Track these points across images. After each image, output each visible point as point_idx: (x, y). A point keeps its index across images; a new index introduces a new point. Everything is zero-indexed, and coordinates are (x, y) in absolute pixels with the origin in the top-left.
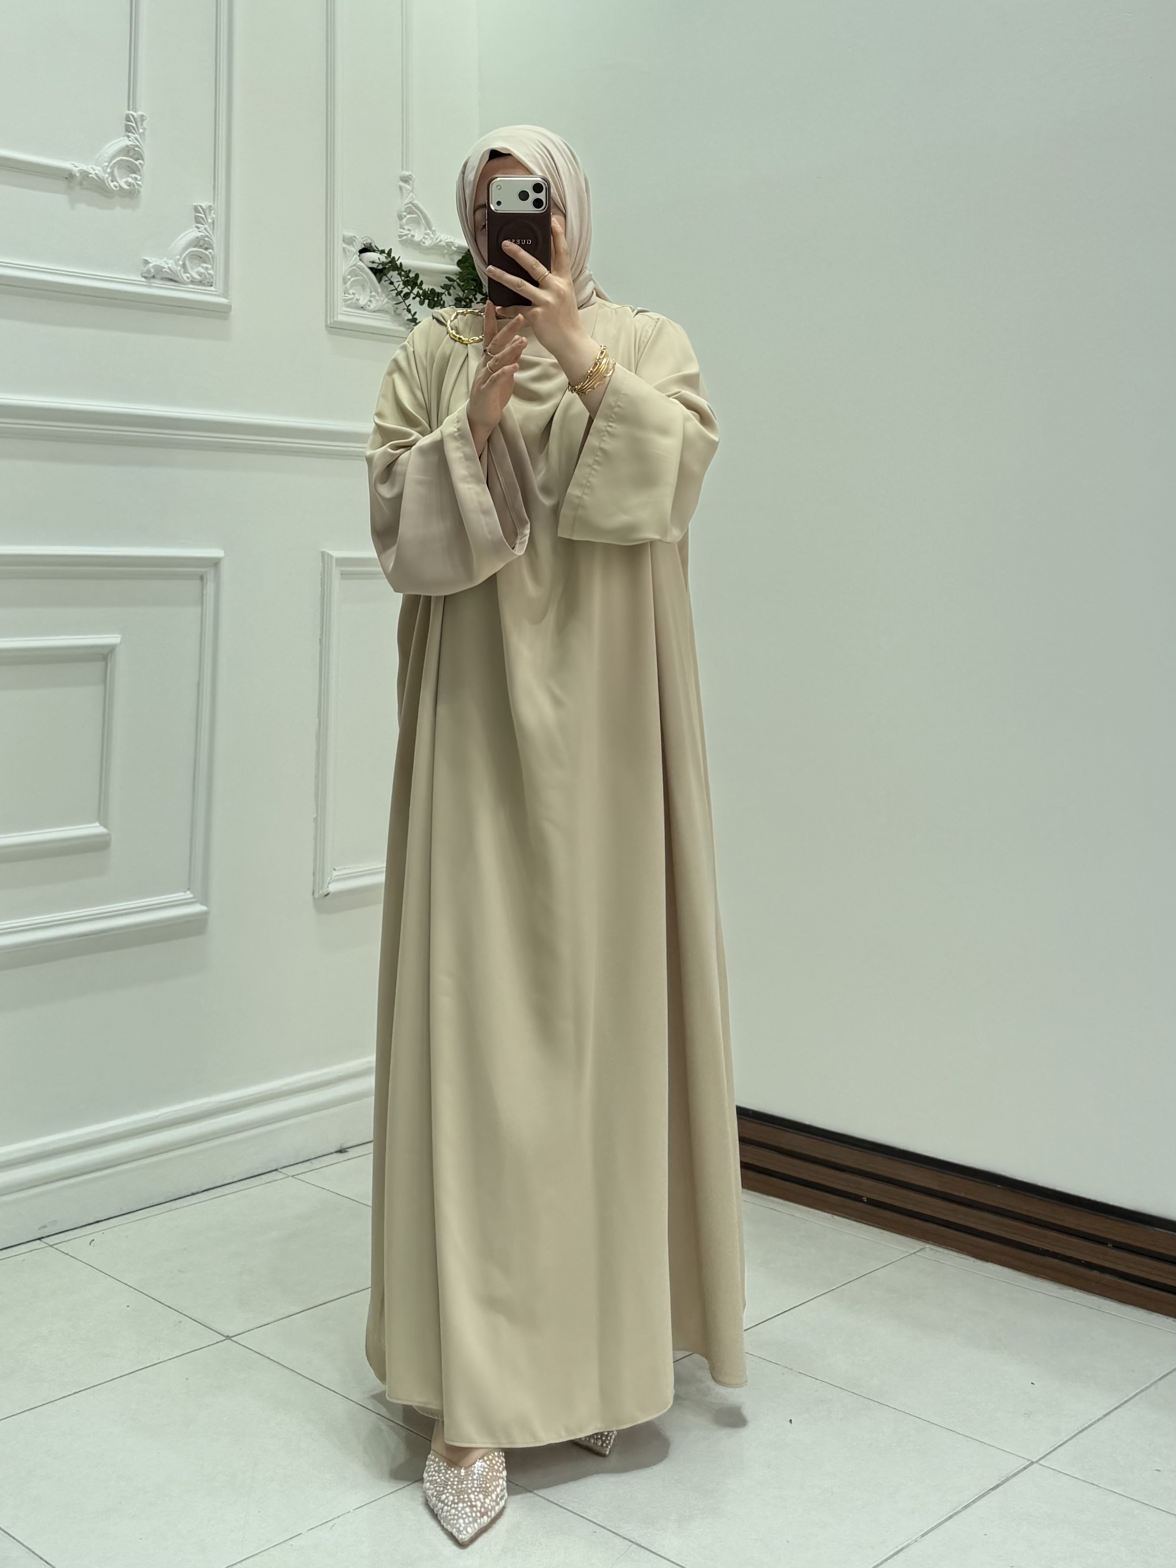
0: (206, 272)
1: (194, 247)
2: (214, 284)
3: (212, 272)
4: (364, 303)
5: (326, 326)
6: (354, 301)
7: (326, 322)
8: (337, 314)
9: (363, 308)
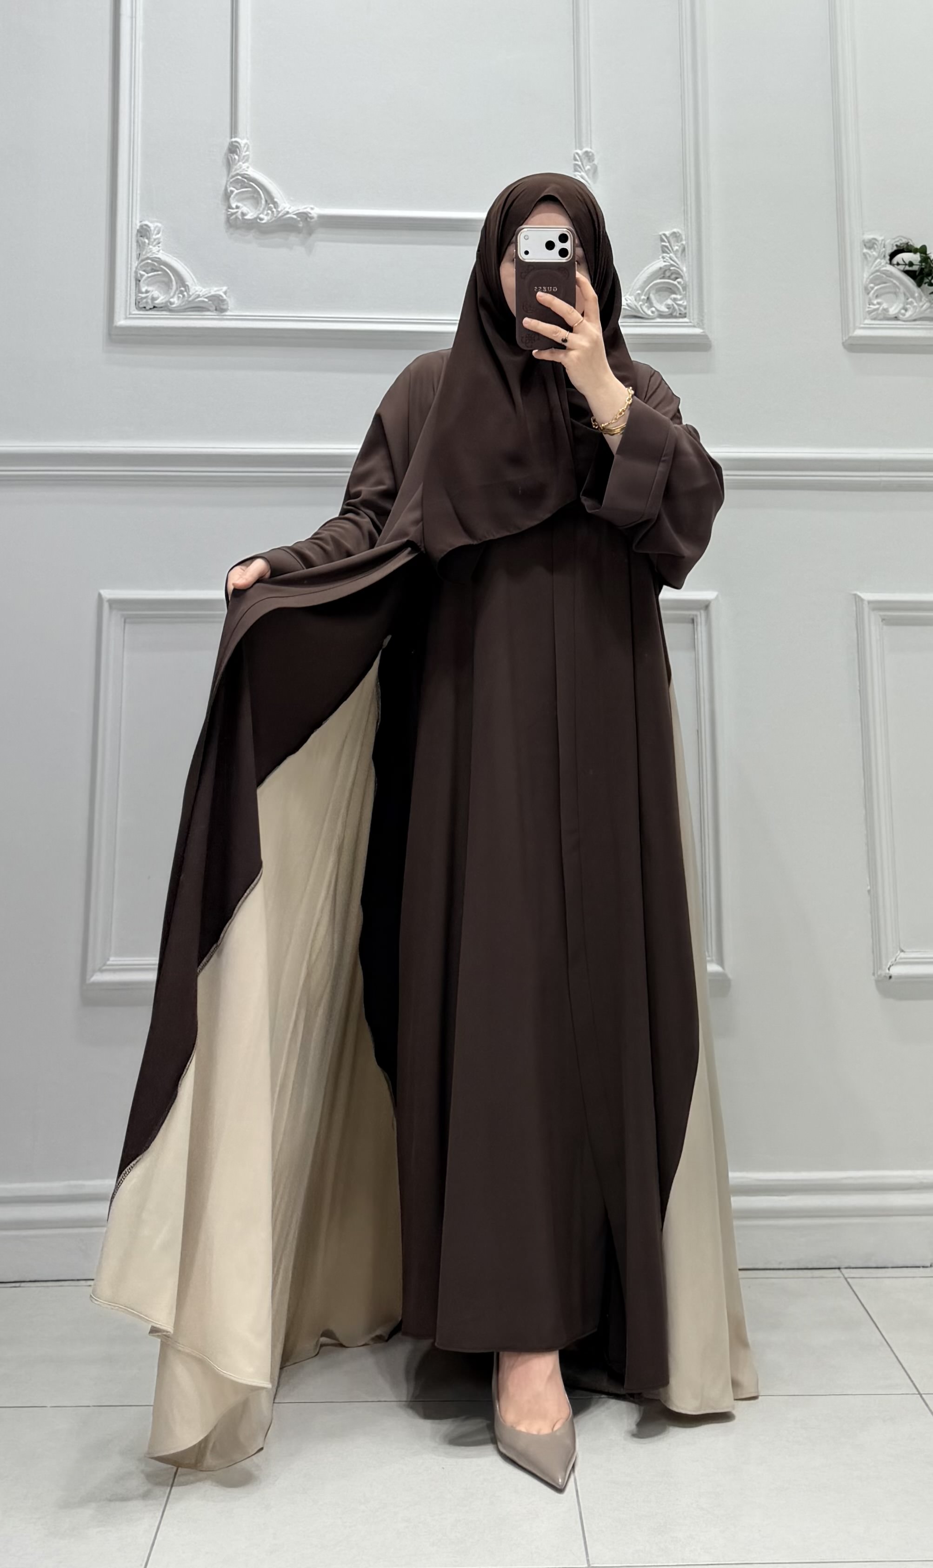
0: (674, 303)
1: (661, 279)
2: (687, 315)
3: (683, 303)
4: (897, 311)
5: (843, 343)
6: (880, 311)
7: (843, 339)
8: (855, 328)
9: (896, 318)
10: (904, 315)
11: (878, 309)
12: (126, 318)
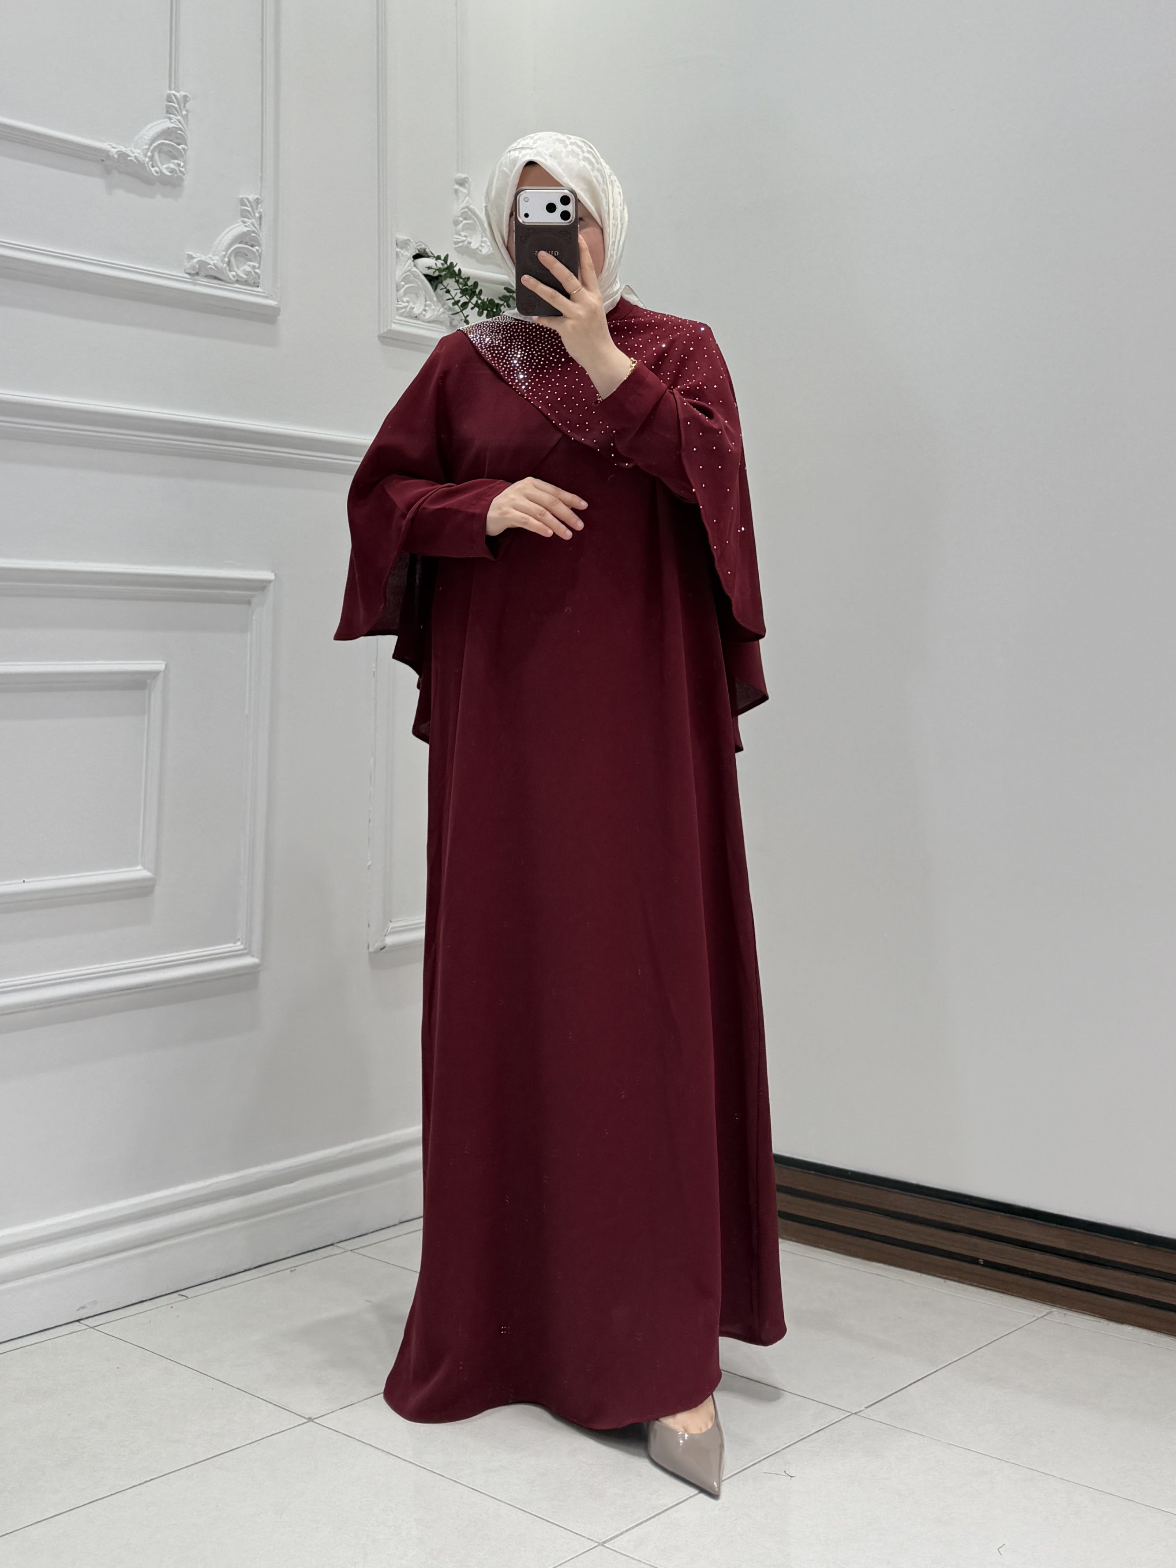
0: (252, 270)
1: (240, 243)
2: (261, 285)
3: (259, 271)
4: (419, 312)
5: (378, 335)
6: (408, 309)
7: (378, 331)
8: (391, 322)
9: (418, 318)
10: (424, 316)
11: (407, 306)
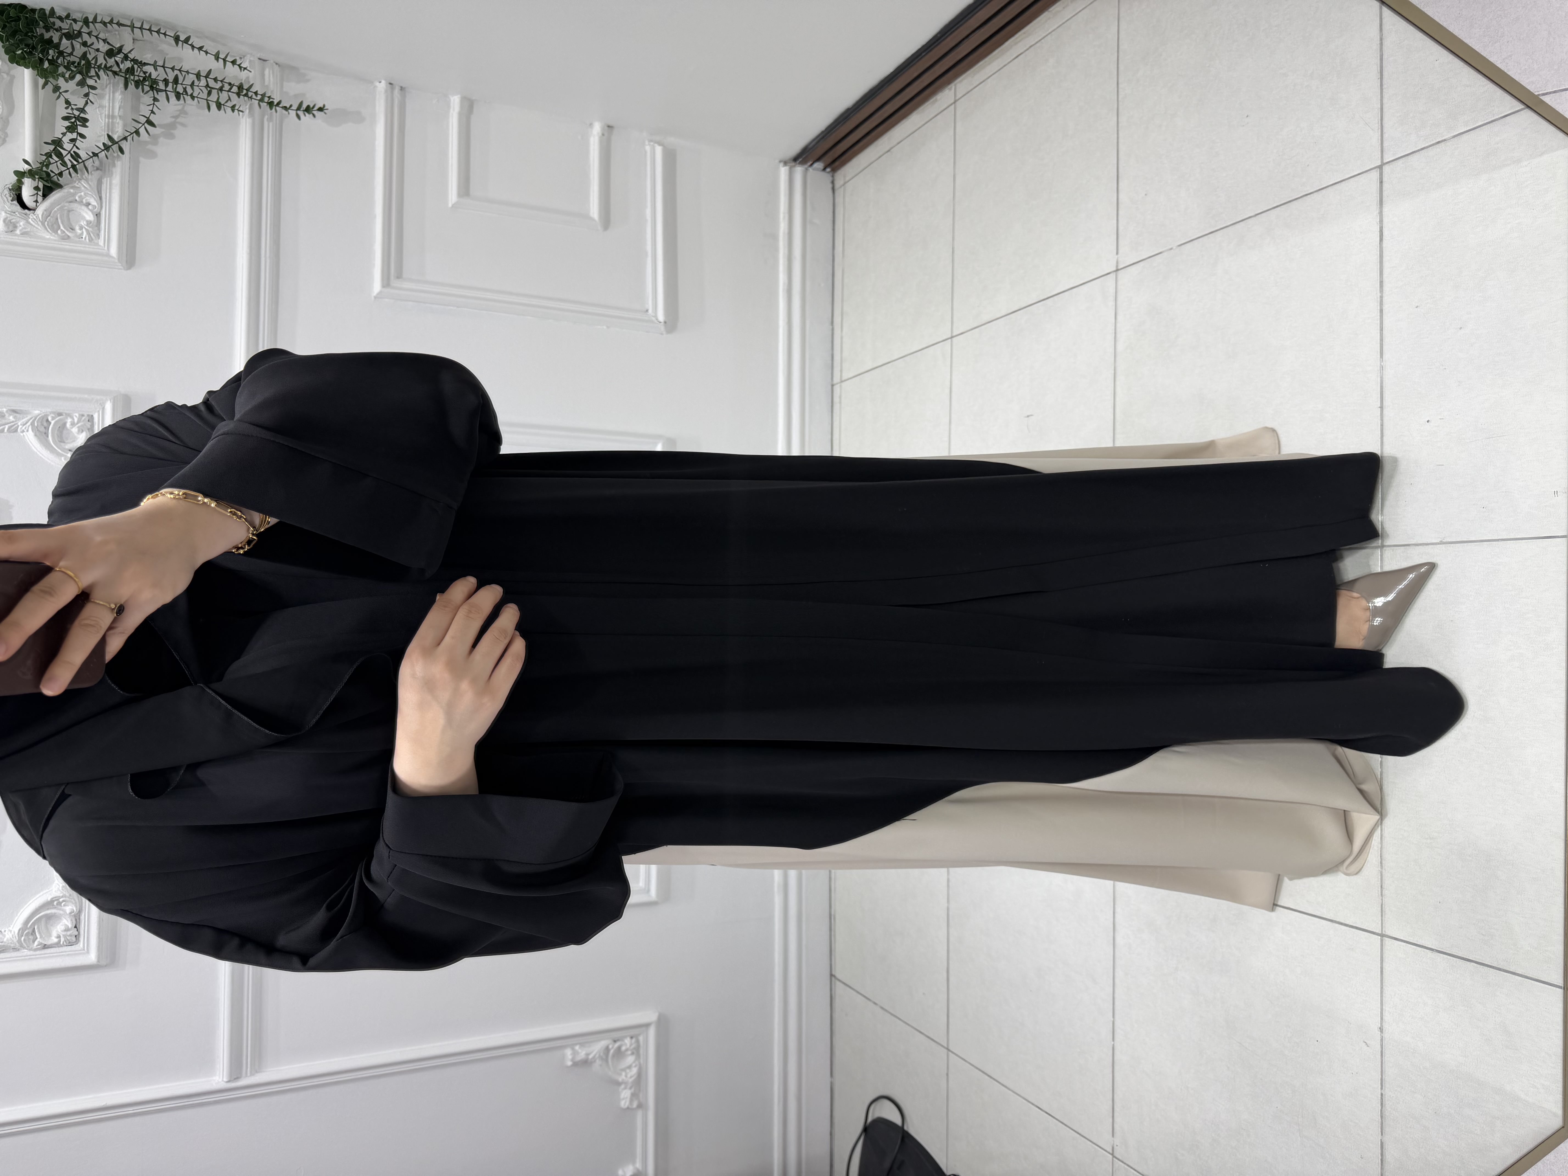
3: (76, 416)
4: (90, 213)
5: (127, 270)
6: (90, 231)
7: (121, 269)
8: (108, 255)
9: (98, 215)
10: (94, 207)
11: (87, 231)
12: (88, 952)
